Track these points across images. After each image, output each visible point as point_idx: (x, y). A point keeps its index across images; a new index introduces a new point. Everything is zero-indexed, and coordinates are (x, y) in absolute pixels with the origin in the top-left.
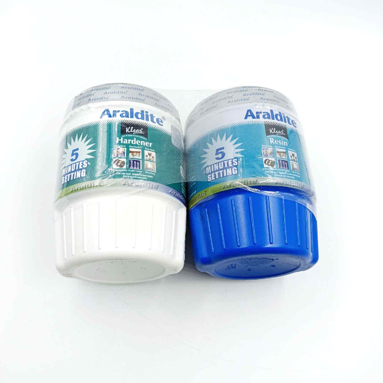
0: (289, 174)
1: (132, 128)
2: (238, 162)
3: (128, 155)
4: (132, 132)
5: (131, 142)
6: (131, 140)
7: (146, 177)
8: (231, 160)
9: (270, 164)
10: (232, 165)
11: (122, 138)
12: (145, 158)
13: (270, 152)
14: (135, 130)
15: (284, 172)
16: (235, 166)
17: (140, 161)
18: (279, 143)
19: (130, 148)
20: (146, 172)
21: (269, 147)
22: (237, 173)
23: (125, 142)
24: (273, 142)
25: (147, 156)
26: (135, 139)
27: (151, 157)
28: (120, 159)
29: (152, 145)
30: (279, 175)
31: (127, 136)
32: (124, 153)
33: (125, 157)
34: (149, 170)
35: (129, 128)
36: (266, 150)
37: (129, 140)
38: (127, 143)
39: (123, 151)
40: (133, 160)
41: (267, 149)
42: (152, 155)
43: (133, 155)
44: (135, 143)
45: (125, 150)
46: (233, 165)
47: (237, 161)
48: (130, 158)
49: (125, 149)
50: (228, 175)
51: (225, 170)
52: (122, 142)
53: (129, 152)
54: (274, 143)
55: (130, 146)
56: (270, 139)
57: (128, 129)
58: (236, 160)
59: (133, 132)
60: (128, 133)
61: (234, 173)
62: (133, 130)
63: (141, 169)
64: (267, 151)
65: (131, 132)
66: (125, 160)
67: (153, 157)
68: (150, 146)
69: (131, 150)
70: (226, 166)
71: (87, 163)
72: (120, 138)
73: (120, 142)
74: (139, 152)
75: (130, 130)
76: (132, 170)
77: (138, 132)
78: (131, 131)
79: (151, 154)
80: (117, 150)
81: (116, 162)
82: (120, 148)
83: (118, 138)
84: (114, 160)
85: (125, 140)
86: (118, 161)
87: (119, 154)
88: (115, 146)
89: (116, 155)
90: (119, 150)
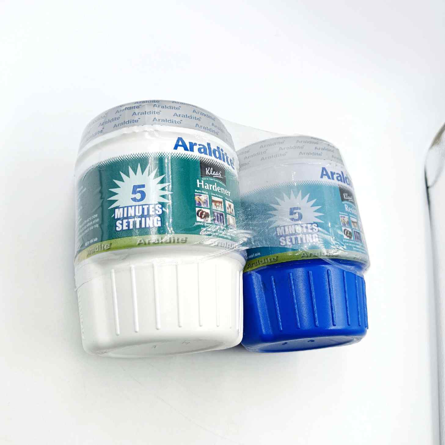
1: (212, 169)
3: (211, 205)
5: (212, 187)
6: (212, 185)
8: (311, 224)
10: (312, 231)
11: (203, 181)
12: (227, 211)
13: (346, 221)
14: (214, 172)
17: (223, 214)
18: (352, 211)
19: (212, 196)
21: (345, 215)
23: (207, 187)
24: (347, 209)
25: (228, 208)
26: (216, 184)
27: (231, 210)
28: (203, 209)
29: (230, 194)
31: (207, 179)
32: (207, 201)
33: (209, 207)
34: (231, 227)
35: (209, 168)
36: (343, 218)
37: (211, 186)
38: (208, 188)
39: (206, 198)
40: (216, 212)
42: (232, 207)
43: (216, 205)
44: (216, 190)
47: (318, 226)
48: (213, 210)
49: (207, 196)
51: (303, 236)
52: (203, 187)
53: (212, 202)
54: (348, 211)
55: (212, 194)
56: (345, 205)
57: (208, 170)
59: (213, 175)
60: (208, 175)
62: (212, 173)
63: (225, 225)
65: (211, 175)
66: (208, 211)
67: (233, 210)
69: (213, 198)
70: (305, 231)
71: (161, 208)
72: (200, 182)
73: (200, 185)
74: (221, 203)
75: (209, 172)
76: (216, 225)
77: (217, 175)
79: (230, 205)
80: (199, 197)
81: (199, 212)
82: (202, 194)
83: (198, 181)
84: (197, 209)
85: (206, 185)
86: (201, 211)
87: (201, 202)
88: (196, 191)
89: (198, 203)
90: (201, 197)
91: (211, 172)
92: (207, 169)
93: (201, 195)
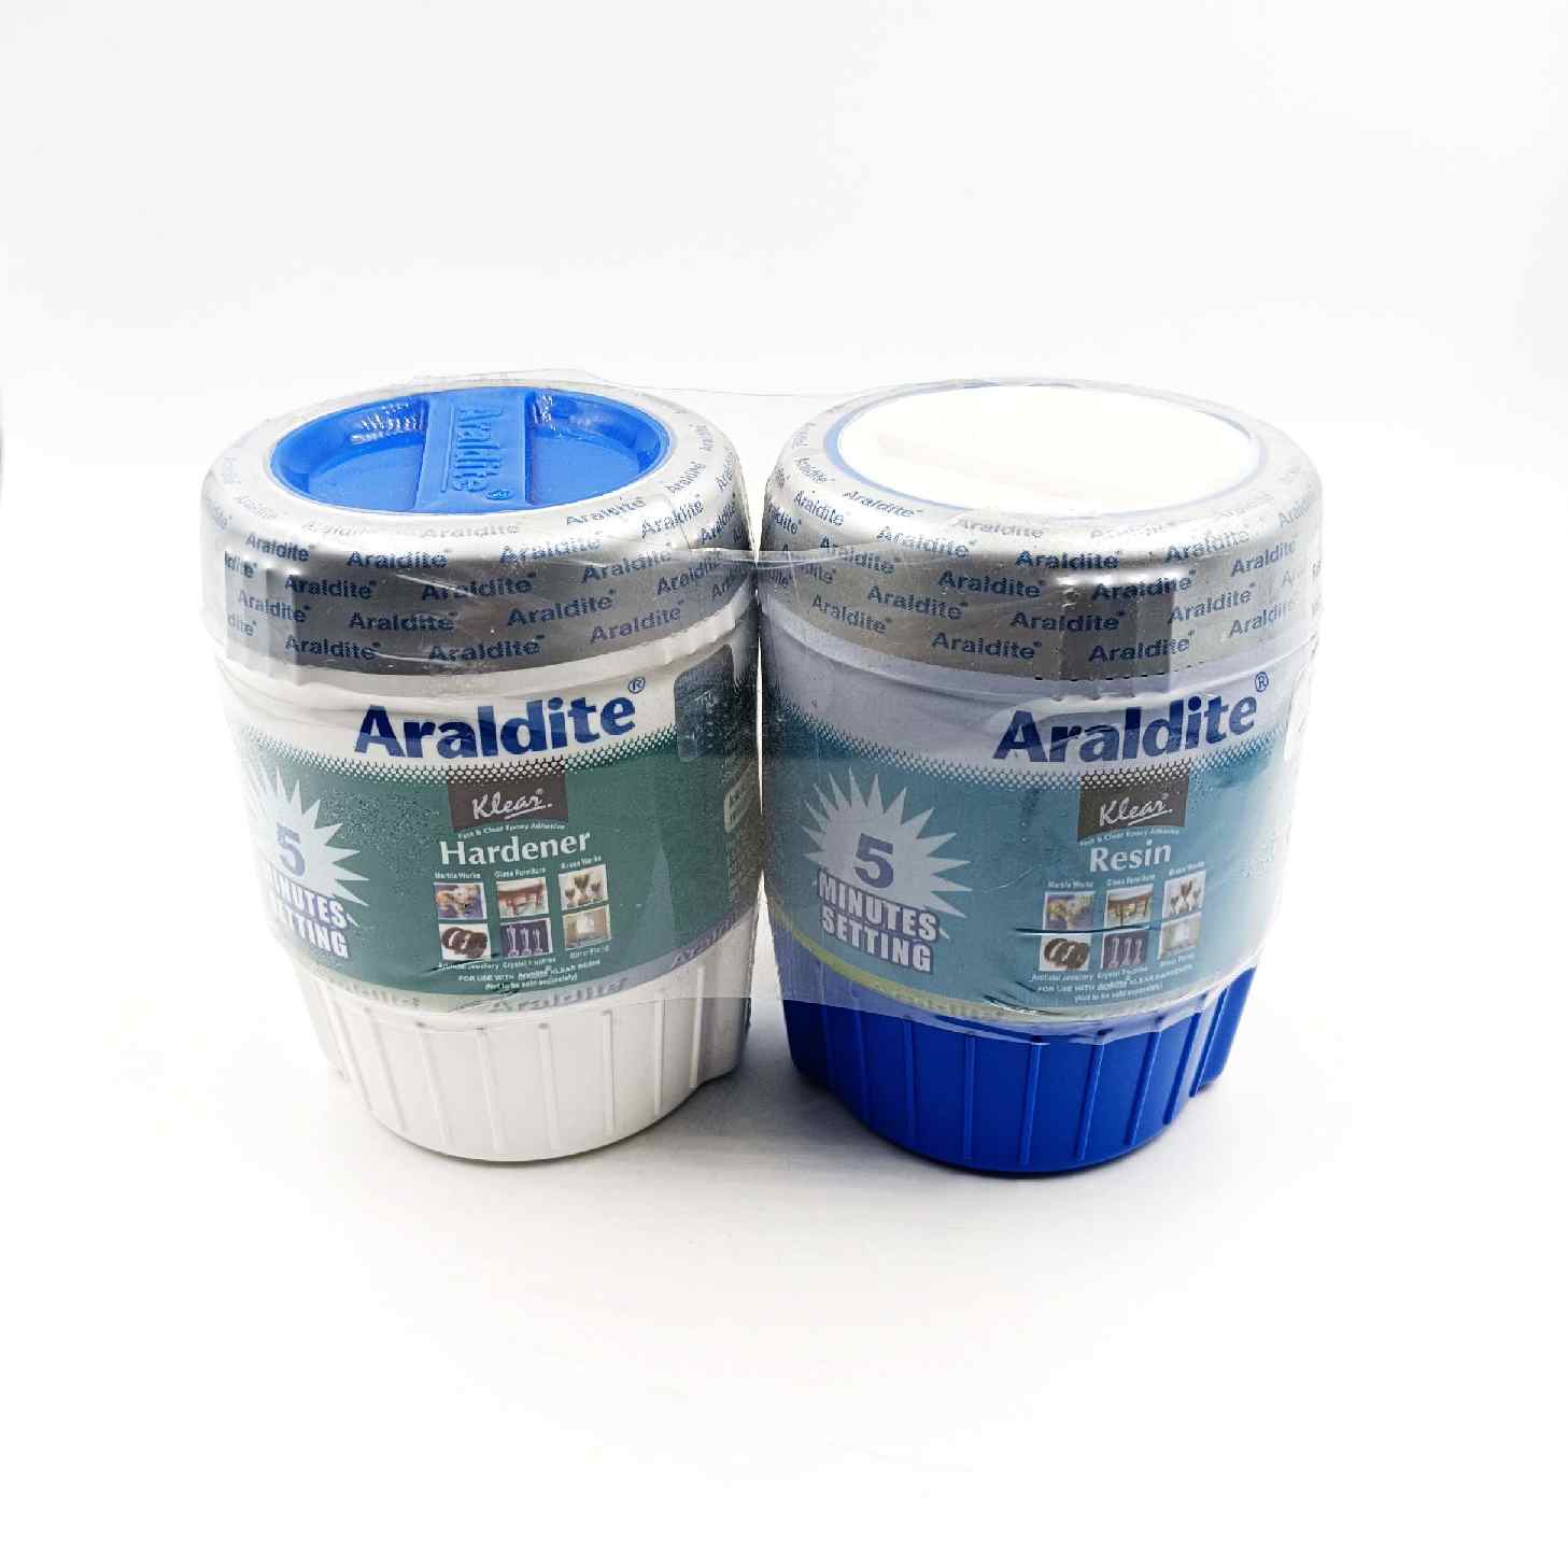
0: (1141, 979)
1: (497, 795)
2: (937, 932)
3: (493, 908)
4: (498, 812)
5: (497, 855)
6: (497, 849)
7: (572, 973)
8: (913, 913)
9: (1065, 957)
10: (913, 933)
11: (461, 845)
12: (565, 902)
13: (1075, 910)
14: (509, 803)
15: (1122, 978)
16: (924, 942)
17: (544, 922)
18: (1129, 862)
19: (498, 883)
20: (572, 956)
21: (1079, 889)
22: (928, 969)
23: (477, 859)
24: (1100, 861)
25: (570, 894)
26: (515, 839)
27: (588, 891)
28: (464, 925)
29: (586, 841)
30: (1095, 998)
31: (478, 833)
32: (478, 901)
33: (485, 916)
34: (583, 944)
35: (485, 798)
36: (1061, 902)
37: (491, 851)
38: (483, 862)
39: (473, 893)
40: (514, 926)
41: (1068, 898)
42: (593, 881)
43: (513, 904)
44: (516, 857)
45: (479, 892)
46: (918, 935)
47: (936, 927)
48: (504, 920)
49: (478, 888)
50: (895, 959)
51: (885, 938)
52: (462, 861)
53: (498, 898)
54: (1104, 868)
55: (498, 874)
56: (1094, 851)
57: (482, 805)
58: (933, 920)
59: (505, 814)
60: (482, 821)
61: (916, 964)
62: (500, 808)
63: (551, 950)
64: (1068, 905)
65: (495, 814)
66: (483, 929)
67: (596, 888)
68: (583, 847)
69: (504, 886)
70: (892, 925)
71: (343, 914)
72: (452, 847)
73: (454, 858)
74: (537, 890)
75: (488, 808)
76: (514, 961)
77: (523, 809)
78: (495, 811)
79: (587, 878)
80: (450, 892)
81: (449, 937)
82: (459, 884)
83: (443, 844)
84: (443, 928)
85: (476, 852)
86: (456, 933)
87: (456, 907)
88: (438, 876)
89: (448, 911)
90: (455, 893)
91: (495, 805)
92: (475, 802)
93: (457, 887)
